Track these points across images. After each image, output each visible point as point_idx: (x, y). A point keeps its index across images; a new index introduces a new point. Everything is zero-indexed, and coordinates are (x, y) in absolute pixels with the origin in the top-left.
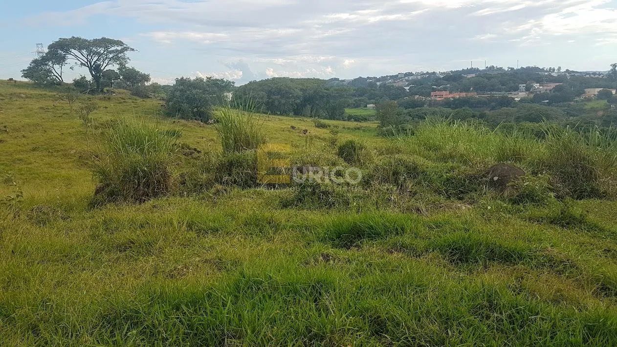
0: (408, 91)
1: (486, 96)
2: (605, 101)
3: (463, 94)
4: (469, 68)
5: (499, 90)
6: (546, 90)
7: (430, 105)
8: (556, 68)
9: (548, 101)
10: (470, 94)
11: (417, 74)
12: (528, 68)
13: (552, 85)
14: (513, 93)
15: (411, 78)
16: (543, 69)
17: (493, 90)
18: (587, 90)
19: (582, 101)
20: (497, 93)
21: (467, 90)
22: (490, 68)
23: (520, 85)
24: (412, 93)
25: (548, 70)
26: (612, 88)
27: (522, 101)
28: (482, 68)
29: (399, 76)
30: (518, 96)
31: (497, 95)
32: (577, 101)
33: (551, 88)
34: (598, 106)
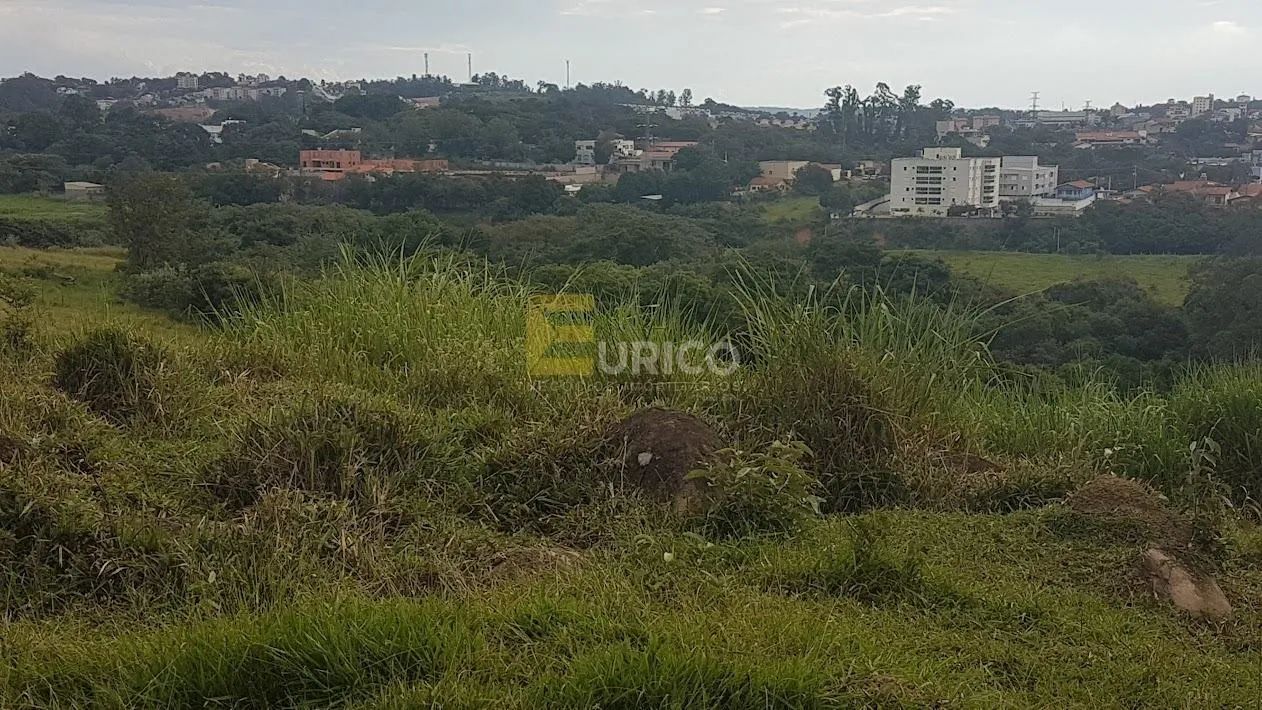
0: (219, 141)
1: (476, 173)
2: (814, 202)
3: (407, 165)
4: (419, 77)
5: (520, 156)
6: (653, 162)
7: (299, 195)
8: (678, 95)
9: (660, 197)
10: (427, 166)
11: (247, 82)
12: (599, 87)
13: (671, 148)
14: (560, 167)
15: (224, 93)
16: (641, 94)
17: (500, 156)
18: (764, 165)
19: (755, 199)
20: (512, 165)
21: (417, 151)
22: (485, 79)
23: (578, 143)
24: (233, 149)
25: (656, 98)
26: (830, 162)
27: (583, 194)
28: (460, 78)
29: (182, 83)
30: (577, 178)
31: (513, 170)
32: (740, 201)
33: (668, 155)
34: (796, 214)
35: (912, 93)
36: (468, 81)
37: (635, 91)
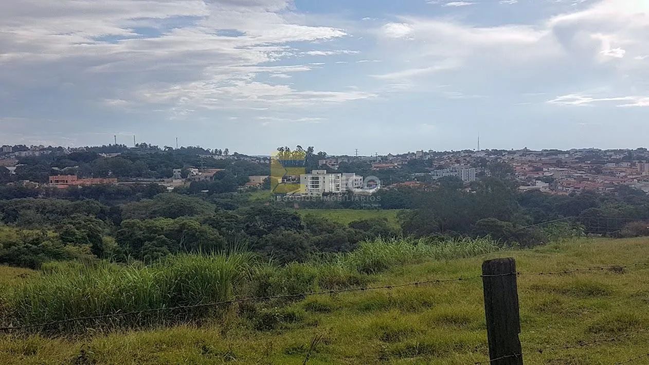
0: (14, 173)
1: (131, 183)
2: (271, 192)
3: (97, 181)
4: (112, 145)
5: (148, 176)
6: (206, 177)
7: (47, 195)
8: (223, 151)
9: (208, 191)
10: (105, 181)
11: (34, 149)
12: (190, 148)
13: (214, 171)
14: (165, 180)
15: (23, 154)
16: (208, 151)
17: (139, 176)
18: (251, 178)
19: (247, 191)
20: (145, 180)
21: (104, 175)
22: (141, 145)
23: (174, 170)
24: (19, 177)
25: (214, 152)
27: (175, 190)
28: (130, 145)
29: (5, 150)
30: (172, 184)
31: (145, 182)
32: (241, 191)
33: (212, 174)
34: (264, 197)
35: (311, 149)
36: (134, 146)
37: (205, 150)
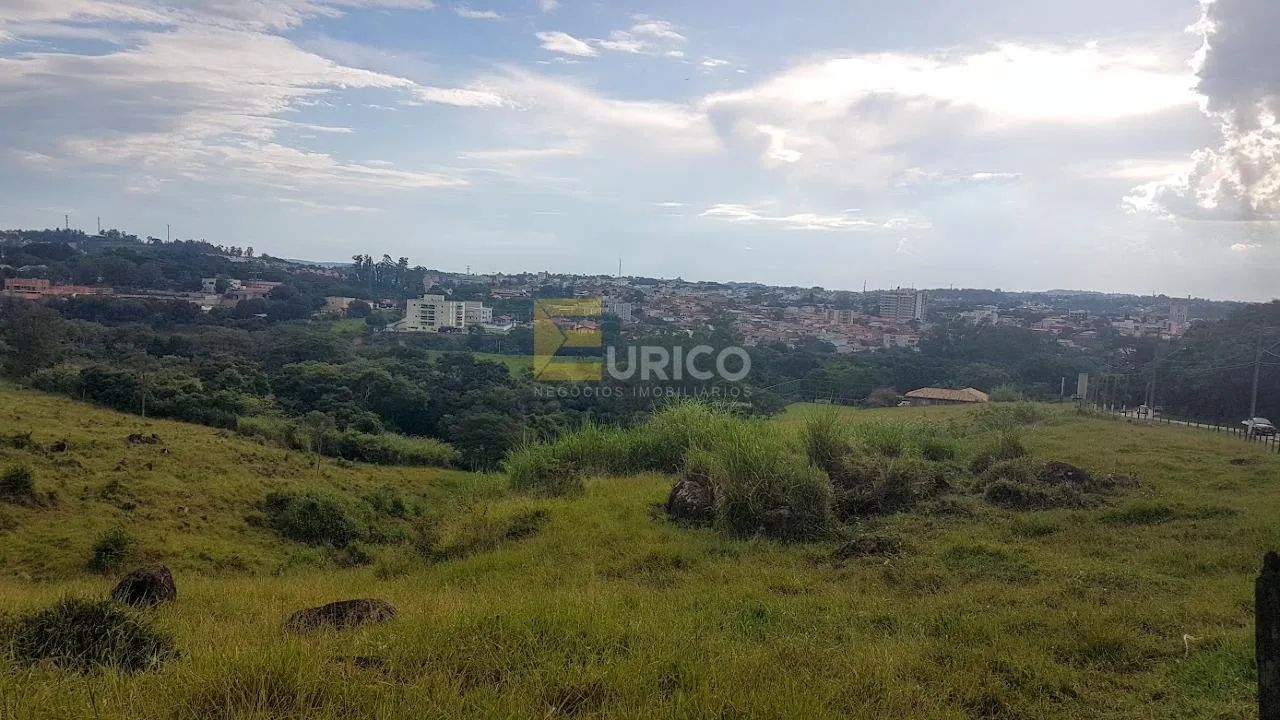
1: (137, 297)
2: (362, 322)
5: (164, 287)
6: (256, 294)
8: (244, 250)
9: (266, 315)
10: (101, 292)
12: (190, 242)
13: (267, 286)
14: (194, 294)
18: (329, 299)
19: (325, 319)
20: (159, 292)
22: (110, 233)
25: (229, 251)
26: (368, 299)
27: (214, 312)
28: (91, 231)
30: (208, 302)
31: (162, 296)
32: (316, 318)
33: (266, 290)
34: (351, 328)
35: (403, 261)
36: (97, 234)
